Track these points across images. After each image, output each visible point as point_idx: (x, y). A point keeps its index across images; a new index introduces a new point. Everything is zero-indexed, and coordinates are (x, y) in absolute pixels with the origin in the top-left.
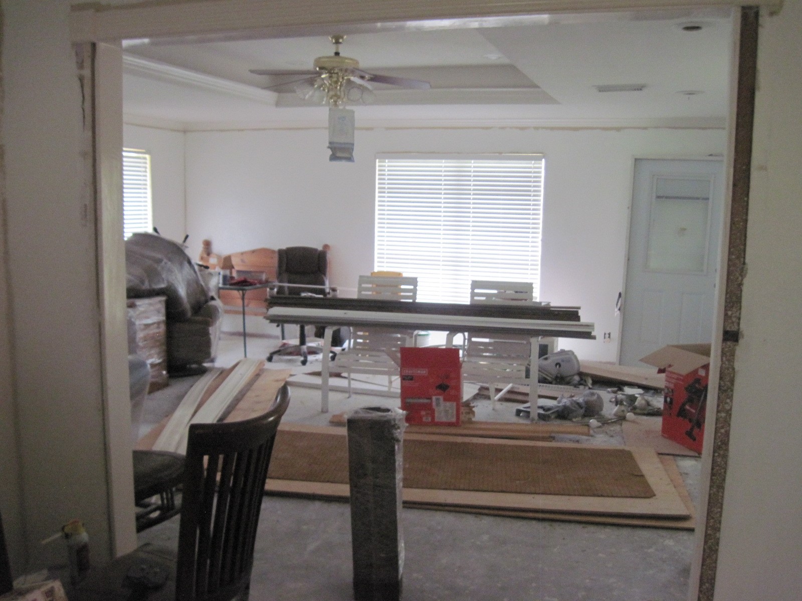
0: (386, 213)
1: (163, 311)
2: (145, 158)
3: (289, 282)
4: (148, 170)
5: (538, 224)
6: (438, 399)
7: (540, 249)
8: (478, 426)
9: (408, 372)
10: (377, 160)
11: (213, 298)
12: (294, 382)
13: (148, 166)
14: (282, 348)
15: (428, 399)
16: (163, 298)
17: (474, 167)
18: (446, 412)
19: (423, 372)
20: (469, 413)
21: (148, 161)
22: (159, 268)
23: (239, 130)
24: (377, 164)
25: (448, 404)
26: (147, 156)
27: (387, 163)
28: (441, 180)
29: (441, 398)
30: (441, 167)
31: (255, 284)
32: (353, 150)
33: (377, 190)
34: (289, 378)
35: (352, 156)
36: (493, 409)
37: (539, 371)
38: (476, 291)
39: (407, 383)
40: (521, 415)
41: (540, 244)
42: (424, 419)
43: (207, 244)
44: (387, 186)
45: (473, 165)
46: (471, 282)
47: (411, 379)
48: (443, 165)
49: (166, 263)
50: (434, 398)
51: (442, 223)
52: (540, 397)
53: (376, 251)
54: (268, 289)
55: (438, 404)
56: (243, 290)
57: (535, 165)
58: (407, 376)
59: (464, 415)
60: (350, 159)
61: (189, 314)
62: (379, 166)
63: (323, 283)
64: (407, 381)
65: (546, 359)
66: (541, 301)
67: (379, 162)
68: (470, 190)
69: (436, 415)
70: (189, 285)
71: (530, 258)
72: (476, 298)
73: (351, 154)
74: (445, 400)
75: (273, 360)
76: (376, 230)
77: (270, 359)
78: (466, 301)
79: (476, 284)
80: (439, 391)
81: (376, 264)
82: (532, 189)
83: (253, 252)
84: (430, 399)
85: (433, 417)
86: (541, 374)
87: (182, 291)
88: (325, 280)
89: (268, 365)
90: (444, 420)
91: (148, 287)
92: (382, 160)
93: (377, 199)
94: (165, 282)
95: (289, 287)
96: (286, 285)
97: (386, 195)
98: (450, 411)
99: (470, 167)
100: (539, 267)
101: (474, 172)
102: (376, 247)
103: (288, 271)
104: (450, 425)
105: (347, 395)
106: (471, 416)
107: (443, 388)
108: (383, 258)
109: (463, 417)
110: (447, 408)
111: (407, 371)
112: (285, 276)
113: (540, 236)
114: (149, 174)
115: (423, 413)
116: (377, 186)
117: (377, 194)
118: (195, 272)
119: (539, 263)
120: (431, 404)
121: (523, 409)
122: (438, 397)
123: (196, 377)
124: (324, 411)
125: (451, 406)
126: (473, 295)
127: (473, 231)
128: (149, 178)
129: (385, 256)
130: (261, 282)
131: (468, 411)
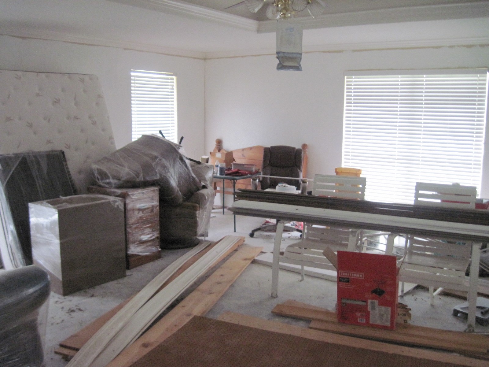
0: (352, 119)
1: (157, 198)
2: (173, 79)
3: (271, 175)
4: (175, 87)
5: (482, 129)
6: (372, 303)
7: (482, 151)
8: (413, 332)
9: (346, 274)
10: (346, 77)
11: (204, 187)
12: (261, 261)
13: (175, 84)
14: (264, 226)
15: (363, 301)
16: (156, 188)
17: (426, 81)
18: (381, 316)
19: (359, 276)
20: (405, 315)
21: (175, 81)
22: (154, 164)
23: (242, 57)
24: (346, 80)
25: (383, 308)
26: (175, 78)
27: (354, 79)
28: (397, 92)
29: (376, 302)
30: (398, 81)
31: (247, 175)
32: (301, 59)
33: (345, 101)
34: (258, 255)
35: (300, 65)
36: (432, 305)
37: (480, 264)
38: (421, 192)
39: (343, 285)
40: (459, 315)
41: (482, 147)
42: (359, 320)
43: (219, 143)
44: (353, 98)
45: (425, 79)
46: (415, 184)
47: (348, 282)
48: (400, 79)
49: (160, 160)
50: (369, 301)
51: (398, 128)
52: (480, 294)
53: (344, 150)
54: (252, 180)
55: (373, 308)
56: (234, 179)
57: (480, 78)
58: (344, 278)
59: (401, 316)
60: (298, 68)
61: (181, 200)
62: (347, 82)
63: (298, 176)
64: (344, 283)
65: (485, 252)
66: (483, 197)
67: (347, 78)
68: (422, 100)
69: (371, 317)
70: (180, 177)
71: (473, 159)
72: (420, 199)
73: (299, 63)
74: (381, 304)
75: (254, 236)
76: (344, 133)
77: (252, 235)
78: (410, 200)
79: (420, 186)
80: (374, 295)
81: (343, 160)
82: (477, 99)
83: (251, 148)
84: (366, 302)
85: (368, 318)
86: (481, 266)
87: (174, 182)
88: (300, 173)
89: (249, 241)
90: (378, 322)
91: (142, 179)
92: (349, 77)
93: (345, 108)
94: (158, 175)
95: (270, 178)
96: (269, 176)
97: (352, 105)
98: (385, 316)
99: (423, 81)
100: (481, 167)
101: (426, 85)
102: (344, 147)
103: (272, 165)
104: (384, 328)
105: (300, 277)
106: (407, 318)
107: (378, 293)
108: (349, 155)
109: (399, 319)
110: (382, 313)
111: (344, 274)
112: (268, 169)
113: (483, 139)
114: (175, 90)
115: (358, 314)
116: (345, 97)
117: (345, 104)
118: (186, 166)
119: (482, 163)
120: (366, 307)
121: (460, 310)
122: (374, 301)
123: (186, 250)
124: (274, 296)
125: (386, 311)
126: (417, 195)
127: (424, 134)
128: (175, 94)
129: (351, 154)
130: (251, 173)
131: (404, 313)
